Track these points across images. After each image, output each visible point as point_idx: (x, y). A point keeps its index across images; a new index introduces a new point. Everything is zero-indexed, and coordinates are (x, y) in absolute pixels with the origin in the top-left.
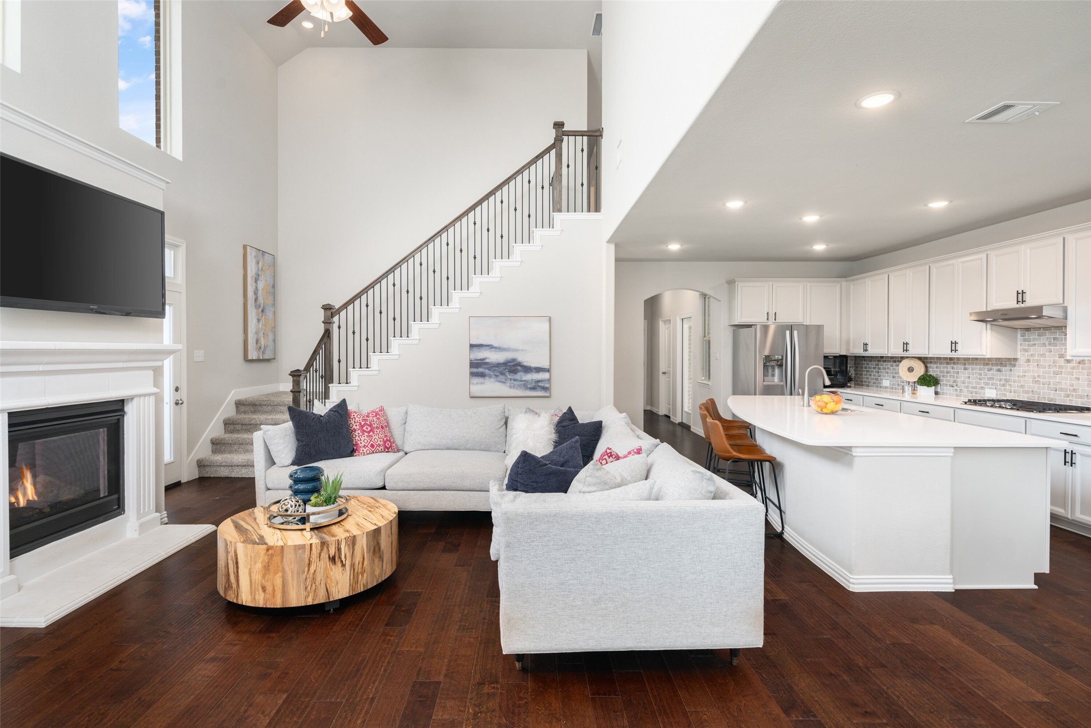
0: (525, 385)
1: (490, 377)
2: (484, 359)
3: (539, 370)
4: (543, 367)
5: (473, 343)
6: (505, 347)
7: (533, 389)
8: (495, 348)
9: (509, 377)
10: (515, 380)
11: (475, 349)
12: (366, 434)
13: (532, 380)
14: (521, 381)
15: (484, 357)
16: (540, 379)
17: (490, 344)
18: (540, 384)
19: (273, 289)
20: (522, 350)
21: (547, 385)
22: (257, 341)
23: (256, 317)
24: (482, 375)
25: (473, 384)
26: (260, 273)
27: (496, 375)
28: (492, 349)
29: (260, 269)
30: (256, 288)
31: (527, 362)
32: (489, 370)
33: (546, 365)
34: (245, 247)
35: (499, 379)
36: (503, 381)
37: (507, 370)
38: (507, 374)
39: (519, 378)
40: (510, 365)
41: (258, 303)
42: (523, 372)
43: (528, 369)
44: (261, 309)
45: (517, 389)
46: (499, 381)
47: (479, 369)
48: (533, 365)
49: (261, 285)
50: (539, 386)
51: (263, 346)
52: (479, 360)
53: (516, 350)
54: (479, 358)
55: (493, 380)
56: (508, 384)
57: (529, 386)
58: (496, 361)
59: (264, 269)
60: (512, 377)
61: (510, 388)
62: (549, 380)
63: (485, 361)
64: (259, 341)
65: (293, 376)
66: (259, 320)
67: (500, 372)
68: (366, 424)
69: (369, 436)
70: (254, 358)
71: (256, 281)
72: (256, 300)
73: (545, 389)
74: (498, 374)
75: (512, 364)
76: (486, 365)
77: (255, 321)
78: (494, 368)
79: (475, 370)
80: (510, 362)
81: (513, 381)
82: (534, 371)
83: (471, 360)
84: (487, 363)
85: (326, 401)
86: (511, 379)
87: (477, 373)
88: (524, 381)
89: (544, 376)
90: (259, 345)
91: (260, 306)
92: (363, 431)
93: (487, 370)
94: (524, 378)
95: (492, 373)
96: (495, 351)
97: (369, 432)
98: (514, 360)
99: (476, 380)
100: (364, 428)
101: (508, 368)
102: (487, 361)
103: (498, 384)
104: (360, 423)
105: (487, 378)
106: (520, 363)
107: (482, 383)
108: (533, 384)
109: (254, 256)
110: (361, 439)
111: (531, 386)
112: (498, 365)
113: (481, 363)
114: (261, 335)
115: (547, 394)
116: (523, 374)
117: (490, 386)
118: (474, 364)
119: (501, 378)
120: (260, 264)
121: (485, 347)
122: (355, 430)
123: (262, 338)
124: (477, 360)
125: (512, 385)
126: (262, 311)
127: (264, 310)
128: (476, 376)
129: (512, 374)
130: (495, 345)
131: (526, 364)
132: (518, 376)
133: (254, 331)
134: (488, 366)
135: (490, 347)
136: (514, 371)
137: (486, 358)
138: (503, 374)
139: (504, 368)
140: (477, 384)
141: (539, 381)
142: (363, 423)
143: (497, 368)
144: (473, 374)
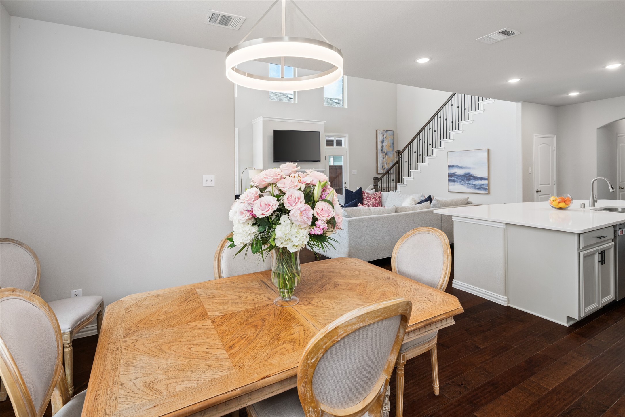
0: (475, 187)
1: (457, 182)
2: (454, 173)
3: (482, 179)
4: (484, 177)
5: (449, 165)
6: (464, 166)
7: (479, 189)
8: (460, 167)
9: (467, 182)
10: (469, 184)
11: (450, 168)
12: (367, 200)
13: (478, 184)
14: (473, 184)
15: (455, 172)
16: (483, 184)
17: (457, 165)
18: (482, 187)
19: (393, 145)
20: (473, 168)
21: (487, 187)
22: (383, 166)
23: (382, 157)
24: (454, 181)
25: (450, 185)
26: (385, 139)
27: (460, 181)
28: (458, 168)
29: (385, 138)
30: (383, 146)
31: (475, 174)
32: (457, 178)
33: (485, 175)
34: (377, 131)
35: (461, 183)
36: (464, 184)
37: (465, 179)
38: (466, 181)
39: (471, 183)
40: (467, 176)
41: (384, 151)
42: (474, 180)
43: (476, 178)
44: (385, 154)
45: (470, 188)
46: (461, 184)
47: (452, 178)
48: (479, 176)
49: (385, 144)
50: (482, 188)
51: (386, 168)
52: (452, 173)
53: (470, 168)
54: (452, 172)
55: (458, 183)
56: (466, 186)
57: (477, 187)
58: (460, 174)
59: (387, 137)
60: (468, 182)
61: (467, 188)
62: (489, 184)
63: (455, 174)
64: (384, 166)
65: (374, 179)
66: (384, 158)
67: (462, 179)
68: (368, 197)
69: (368, 201)
70: (381, 173)
71: (382, 143)
72: (382, 150)
73: (485, 189)
74: (461, 180)
75: (468, 175)
76: (455, 176)
77: (381, 158)
78: (459, 178)
79: (450, 178)
80: (467, 174)
81: (468, 184)
82: (479, 179)
83: (448, 173)
84: (456, 175)
85: (396, 190)
86: (467, 184)
87: (451, 180)
88: (474, 184)
89: (486, 182)
90: (384, 167)
91: (384, 152)
92: (367, 199)
93: (456, 179)
94: (474, 183)
95: (458, 180)
96: (460, 169)
97: (368, 200)
98: (469, 173)
99: (451, 183)
100: (367, 198)
101: (466, 177)
102: (456, 174)
103: (461, 186)
104: (366, 196)
105: (456, 182)
106: (472, 175)
107: (454, 185)
108: (479, 186)
109: (381, 133)
110: (366, 202)
111: (478, 188)
112: (461, 176)
113: (453, 175)
114: (385, 163)
115: (487, 192)
116: (473, 181)
117: (458, 187)
118: (450, 175)
119: (463, 182)
120: (385, 136)
121: (455, 167)
122: (364, 199)
123: (386, 165)
124: (451, 173)
125: (468, 186)
126: (386, 154)
127: (387, 154)
128: (451, 181)
129: (468, 181)
130: (460, 165)
131: (475, 175)
132: (471, 182)
133: (381, 162)
134: (456, 176)
135: (457, 167)
136: (469, 179)
137: (455, 173)
138: (463, 181)
139: (464, 177)
140: (451, 185)
141: (482, 185)
142: (367, 196)
143: (460, 178)
144: (449, 180)
